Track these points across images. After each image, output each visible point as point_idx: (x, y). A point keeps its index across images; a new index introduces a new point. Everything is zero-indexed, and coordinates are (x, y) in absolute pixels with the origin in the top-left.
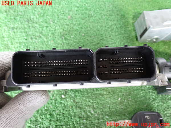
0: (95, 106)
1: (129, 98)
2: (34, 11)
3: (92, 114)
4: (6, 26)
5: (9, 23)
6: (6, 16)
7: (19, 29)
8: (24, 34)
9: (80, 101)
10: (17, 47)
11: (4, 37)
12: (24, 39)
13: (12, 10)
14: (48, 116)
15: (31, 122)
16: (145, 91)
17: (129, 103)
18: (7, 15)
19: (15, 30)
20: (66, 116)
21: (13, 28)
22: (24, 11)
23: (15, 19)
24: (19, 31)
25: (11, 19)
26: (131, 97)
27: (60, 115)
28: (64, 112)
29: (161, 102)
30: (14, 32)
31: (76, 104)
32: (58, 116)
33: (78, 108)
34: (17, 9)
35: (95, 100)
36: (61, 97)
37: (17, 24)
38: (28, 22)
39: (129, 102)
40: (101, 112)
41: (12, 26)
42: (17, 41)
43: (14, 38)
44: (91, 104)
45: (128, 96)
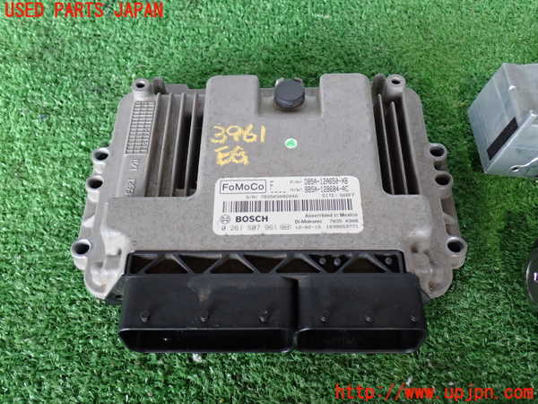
1: (448, 379)
2: (122, 61)
4: (25, 101)
5: (36, 94)
6: (29, 73)
7: (68, 114)
8: (80, 132)
9: (259, 381)
10: (54, 174)
11: (11, 139)
12: (81, 147)
13: (52, 52)
16: (507, 353)
18: (33, 68)
21: (47, 112)
22: (89, 59)
23: (56, 82)
24: (65, 120)
25: (43, 81)
26: (455, 374)
30: (50, 125)
31: (245, 389)
34: (66, 51)
35: (318, 381)
36: (191, 360)
37: (62, 97)
38: (100, 94)
41: (46, 104)
42: (54, 152)
43: (45, 144)
44: (300, 394)
45: (441, 371)
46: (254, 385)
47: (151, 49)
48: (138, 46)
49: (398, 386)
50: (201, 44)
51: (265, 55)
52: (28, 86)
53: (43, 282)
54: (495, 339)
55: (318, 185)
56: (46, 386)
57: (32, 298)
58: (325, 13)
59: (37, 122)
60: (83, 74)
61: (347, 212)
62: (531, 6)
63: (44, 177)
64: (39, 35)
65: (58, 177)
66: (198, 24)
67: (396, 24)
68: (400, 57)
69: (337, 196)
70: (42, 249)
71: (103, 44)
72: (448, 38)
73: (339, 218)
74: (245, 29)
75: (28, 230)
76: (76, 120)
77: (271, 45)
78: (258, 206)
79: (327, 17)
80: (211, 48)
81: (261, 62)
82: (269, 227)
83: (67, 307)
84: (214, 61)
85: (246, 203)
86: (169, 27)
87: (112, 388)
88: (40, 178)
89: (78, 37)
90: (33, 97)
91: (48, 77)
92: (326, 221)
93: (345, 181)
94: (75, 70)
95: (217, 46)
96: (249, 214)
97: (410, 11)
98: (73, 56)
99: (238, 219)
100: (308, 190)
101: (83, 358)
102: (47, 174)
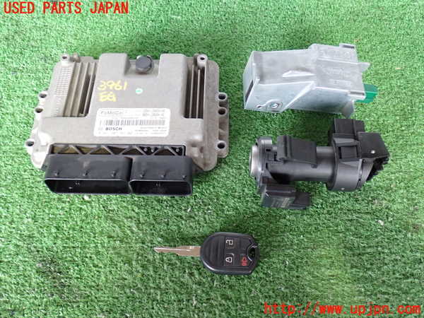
0: (141, 219)
1: (209, 209)
2: (59, 41)
3: (132, 232)
4: (3, 64)
5: (10, 60)
6: (6, 47)
7: (27, 72)
8: (34, 83)
9: (116, 209)
10: (18, 105)
12: (33, 90)
13: (19, 35)
14: (54, 230)
15: (21, 237)
16: (240, 198)
17: (205, 219)
18: (8, 45)
19: (19, 74)
20: (86, 233)
21: (15, 70)
22: (41, 40)
23: (21, 53)
24: (25, 75)
25: (14, 52)
26: (212, 207)
27: (74, 229)
28: (84, 225)
29: (266, 220)
30: (17, 78)
31: (109, 212)
32: (71, 232)
33: (111, 219)
34: (28, 35)
35: (145, 209)
36: (83, 199)
37: (24, 62)
38: (45, 61)
39: (206, 216)
40: (151, 230)
41: (15, 66)
42: (19, 93)
43: (14, 89)
44: (135, 215)
45: (205, 205)
46: (113, 211)
47: (76, 35)
48: (69, 33)
49: (183, 212)
50: (105, 32)
51: (140, 40)
52: (5, 55)
53: (11, 161)
54: (235, 192)
55: (150, 113)
56: (11, 210)
57: (5, 168)
58: (178, 15)
59: (9, 76)
60: (36, 49)
61: (161, 126)
62: (296, 14)
63: (13, 106)
64: (12, 25)
65: (20, 106)
66: (104, 20)
67: (218, 23)
68: (217, 43)
69: (158, 118)
70: (10, 144)
71: (49, 31)
72: (245, 32)
73: (157, 129)
74: (130, 24)
75: (4, 134)
76: (32, 75)
77: (145, 34)
78: (118, 122)
79: (179, 17)
80: (110, 35)
81: (138, 44)
82: (122, 133)
83: (23, 173)
84: (112, 42)
85: (112, 121)
86: (87, 22)
87: (44, 211)
88: (11, 107)
89: (34, 26)
90: (8, 62)
91: (17, 50)
92: (151, 131)
93: (163, 111)
94: (33, 46)
95: (114, 34)
96: (113, 127)
97: (227, 15)
98: (31, 38)
99: (107, 129)
100: (144, 115)
101: (30, 197)
102: (15, 105)
